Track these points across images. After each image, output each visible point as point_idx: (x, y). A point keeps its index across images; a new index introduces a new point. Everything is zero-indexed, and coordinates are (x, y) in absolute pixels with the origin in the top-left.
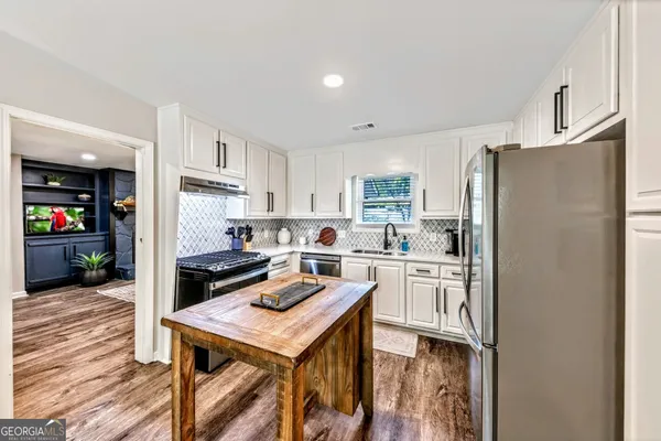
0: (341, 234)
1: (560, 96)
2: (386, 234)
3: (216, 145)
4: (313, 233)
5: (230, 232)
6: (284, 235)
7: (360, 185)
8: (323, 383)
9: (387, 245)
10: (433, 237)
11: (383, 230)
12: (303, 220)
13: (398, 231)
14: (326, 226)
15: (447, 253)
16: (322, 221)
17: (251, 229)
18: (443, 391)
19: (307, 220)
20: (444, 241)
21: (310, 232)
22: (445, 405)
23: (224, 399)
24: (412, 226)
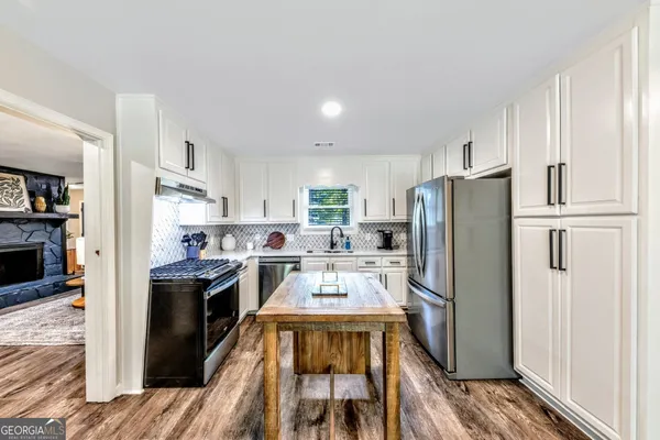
0: (289, 238)
1: (468, 147)
2: (332, 235)
3: (185, 146)
4: (260, 238)
5: (186, 239)
6: (229, 242)
7: (306, 194)
8: (339, 357)
9: (333, 245)
10: (368, 236)
11: (329, 233)
12: (249, 226)
13: (344, 233)
14: (274, 230)
15: (379, 248)
16: (269, 226)
17: (205, 236)
18: (403, 345)
19: (253, 225)
20: (377, 240)
21: (258, 237)
22: (410, 353)
23: (241, 402)
24: (352, 229)
